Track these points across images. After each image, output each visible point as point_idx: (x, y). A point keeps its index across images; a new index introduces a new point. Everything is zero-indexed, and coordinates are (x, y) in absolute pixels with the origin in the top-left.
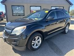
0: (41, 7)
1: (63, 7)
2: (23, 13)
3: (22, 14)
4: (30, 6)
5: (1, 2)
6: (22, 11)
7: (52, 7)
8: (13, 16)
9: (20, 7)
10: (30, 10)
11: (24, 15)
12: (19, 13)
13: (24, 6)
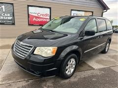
0: (50, 8)
1: (92, 12)
2: (10, 18)
3: (9, 20)
4: (28, 6)
6: (9, 15)
7: (72, 10)
9: (3, 7)
10: (28, 14)
12: (2, 18)
13: (12, 4)
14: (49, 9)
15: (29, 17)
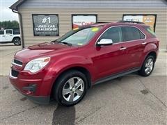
1: (156, 15)
4: (73, 15)
5: (10, 8)
6: (54, 26)
8: (35, 35)
10: (72, 24)
11: (58, 35)
12: (48, 29)
14: (95, 17)
15: (73, 27)
